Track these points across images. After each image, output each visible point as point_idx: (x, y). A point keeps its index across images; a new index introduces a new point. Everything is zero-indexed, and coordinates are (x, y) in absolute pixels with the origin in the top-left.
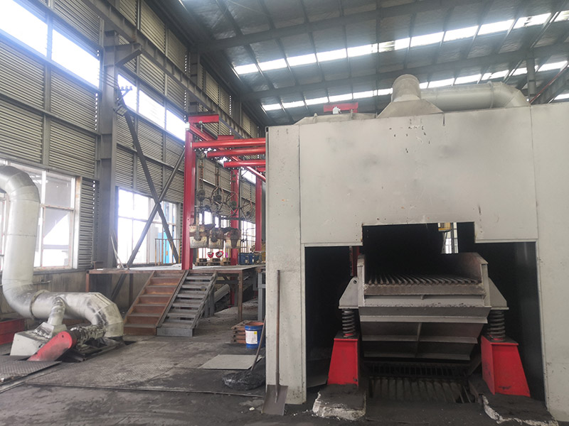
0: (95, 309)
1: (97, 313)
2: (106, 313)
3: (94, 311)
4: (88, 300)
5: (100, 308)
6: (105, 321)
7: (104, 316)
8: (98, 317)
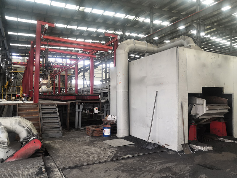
0: (24, 126)
1: (26, 128)
2: (31, 128)
3: (24, 127)
4: (18, 121)
5: (27, 125)
6: (32, 132)
7: (31, 130)
8: (27, 130)
